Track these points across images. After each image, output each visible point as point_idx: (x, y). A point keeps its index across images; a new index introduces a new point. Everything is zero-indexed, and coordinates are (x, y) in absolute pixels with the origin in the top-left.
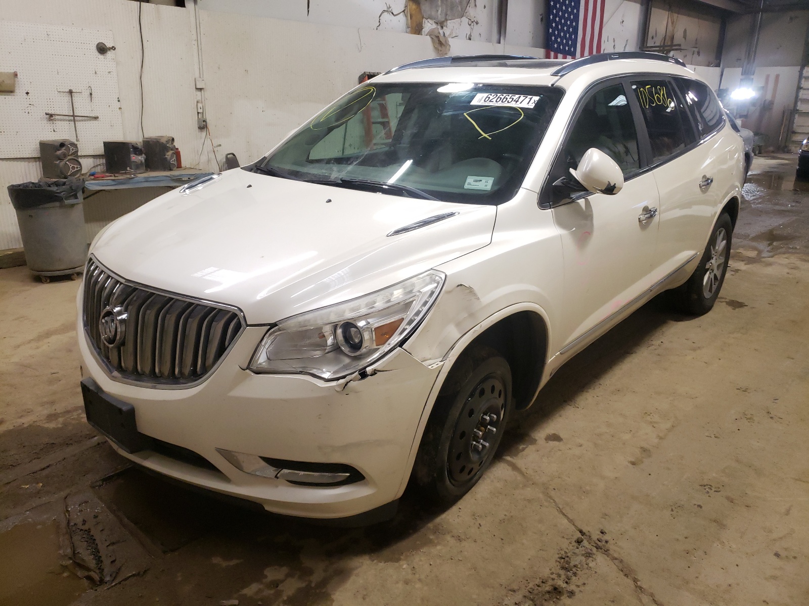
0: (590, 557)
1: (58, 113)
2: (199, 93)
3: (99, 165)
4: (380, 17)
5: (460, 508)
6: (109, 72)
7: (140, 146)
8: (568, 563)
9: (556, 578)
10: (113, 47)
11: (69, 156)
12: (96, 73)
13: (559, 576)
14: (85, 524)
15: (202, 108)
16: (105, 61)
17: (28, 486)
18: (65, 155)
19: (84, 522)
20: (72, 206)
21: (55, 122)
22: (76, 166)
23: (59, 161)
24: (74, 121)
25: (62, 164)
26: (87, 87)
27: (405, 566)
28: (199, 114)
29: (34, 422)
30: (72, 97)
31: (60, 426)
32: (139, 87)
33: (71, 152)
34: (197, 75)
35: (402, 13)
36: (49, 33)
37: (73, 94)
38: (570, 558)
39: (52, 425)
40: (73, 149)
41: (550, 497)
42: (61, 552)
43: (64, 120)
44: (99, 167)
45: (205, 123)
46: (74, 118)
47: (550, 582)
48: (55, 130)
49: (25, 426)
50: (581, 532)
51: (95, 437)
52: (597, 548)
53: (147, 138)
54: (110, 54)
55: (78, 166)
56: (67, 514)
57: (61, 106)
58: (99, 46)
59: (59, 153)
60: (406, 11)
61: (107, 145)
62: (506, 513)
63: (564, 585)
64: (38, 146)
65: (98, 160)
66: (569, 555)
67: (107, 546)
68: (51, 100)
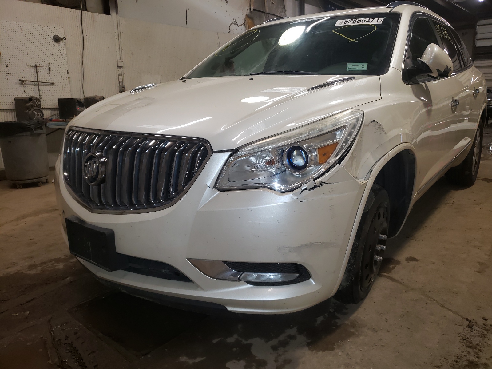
0: (485, 337)
1: (28, 80)
2: (119, 70)
3: (55, 115)
4: (230, 27)
5: (365, 309)
6: (62, 54)
7: (82, 101)
8: (471, 343)
9: (467, 355)
10: (64, 38)
11: (35, 107)
12: (53, 55)
13: (469, 353)
14: (67, 339)
15: (122, 78)
16: (59, 47)
17: (18, 314)
18: (32, 107)
19: (67, 338)
20: (39, 134)
21: (25, 86)
22: (39, 114)
23: (28, 110)
24: (38, 85)
25: (30, 112)
26: (47, 64)
27: (340, 354)
28: (120, 83)
29: (19, 270)
30: (37, 69)
31: (39, 272)
32: (81, 65)
33: (36, 104)
34: (118, 58)
35: (243, 25)
36: (22, 28)
37: (37, 68)
38: (470, 339)
39: (33, 272)
40: (37, 103)
41: (430, 297)
42: (50, 362)
43: (31, 85)
44: (55, 116)
45: (123, 89)
46: (38, 83)
47: (465, 358)
48: (25, 91)
49: (12, 273)
50: (467, 320)
51: (67, 278)
52: (487, 331)
53: (87, 97)
54: (62, 43)
55: (41, 114)
56: (52, 333)
57: (30, 75)
58: (55, 38)
59: (28, 104)
60: (245, 24)
61: (60, 101)
62: (402, 310)
63: (477, 360)
64: (14, 101)
65: (54, 112)
66: (468, 336)
67: (89, 354)
68: (23, 71)
